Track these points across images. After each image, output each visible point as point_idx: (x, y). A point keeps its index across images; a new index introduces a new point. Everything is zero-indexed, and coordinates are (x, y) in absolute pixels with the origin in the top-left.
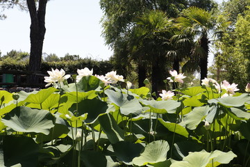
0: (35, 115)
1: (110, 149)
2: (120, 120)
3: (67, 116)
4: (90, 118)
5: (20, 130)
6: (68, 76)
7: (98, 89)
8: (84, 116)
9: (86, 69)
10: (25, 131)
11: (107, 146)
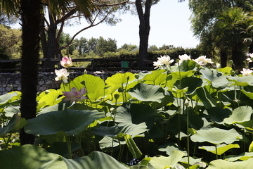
0: (150, 89)
1: (205, 112)
2: (211, 91)
3: (173, 89)
4: (190, 91)
5: (141, 99)
6: (172, 61)
7: (195, 69)
8: (186, 89)
9: (185, 55)
10: (144, 100)
11: (202, 111)
